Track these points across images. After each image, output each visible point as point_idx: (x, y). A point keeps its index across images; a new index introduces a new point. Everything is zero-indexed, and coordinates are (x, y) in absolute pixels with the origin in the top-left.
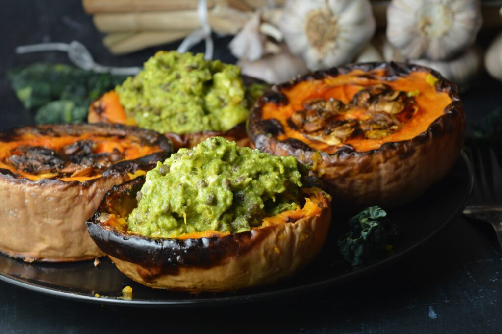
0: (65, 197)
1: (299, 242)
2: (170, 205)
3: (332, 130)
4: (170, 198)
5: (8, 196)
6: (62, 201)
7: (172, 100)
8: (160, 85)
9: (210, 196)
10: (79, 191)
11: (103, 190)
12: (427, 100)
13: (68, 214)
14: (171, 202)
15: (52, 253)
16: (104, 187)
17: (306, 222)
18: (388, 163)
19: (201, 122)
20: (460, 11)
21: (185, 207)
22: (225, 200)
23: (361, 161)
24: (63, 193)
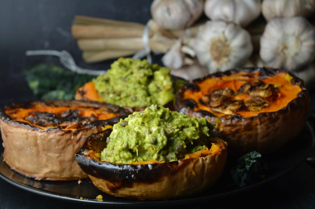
0: (62, 140)
1: (208, 169)
2: (128, 144)
3: (227, 105)
4: (128, 140)
5: (27, 138)
6: (60, 142)
7: (128, 87)
8: (121, 78)
9: (153, 139)
10: (71, 136)
11: (86, 136)
12: (286, 90)
13: (64, 150)
14: (129, 142)
15: (52, 175)
16: (86, 135)
17: (212, 157)
18: (262, 125)
19: (146, 100)
20: (305, 40)
21: (138, 146)
22: (162, 142)
23: (245, 123)
24: (61, 137)
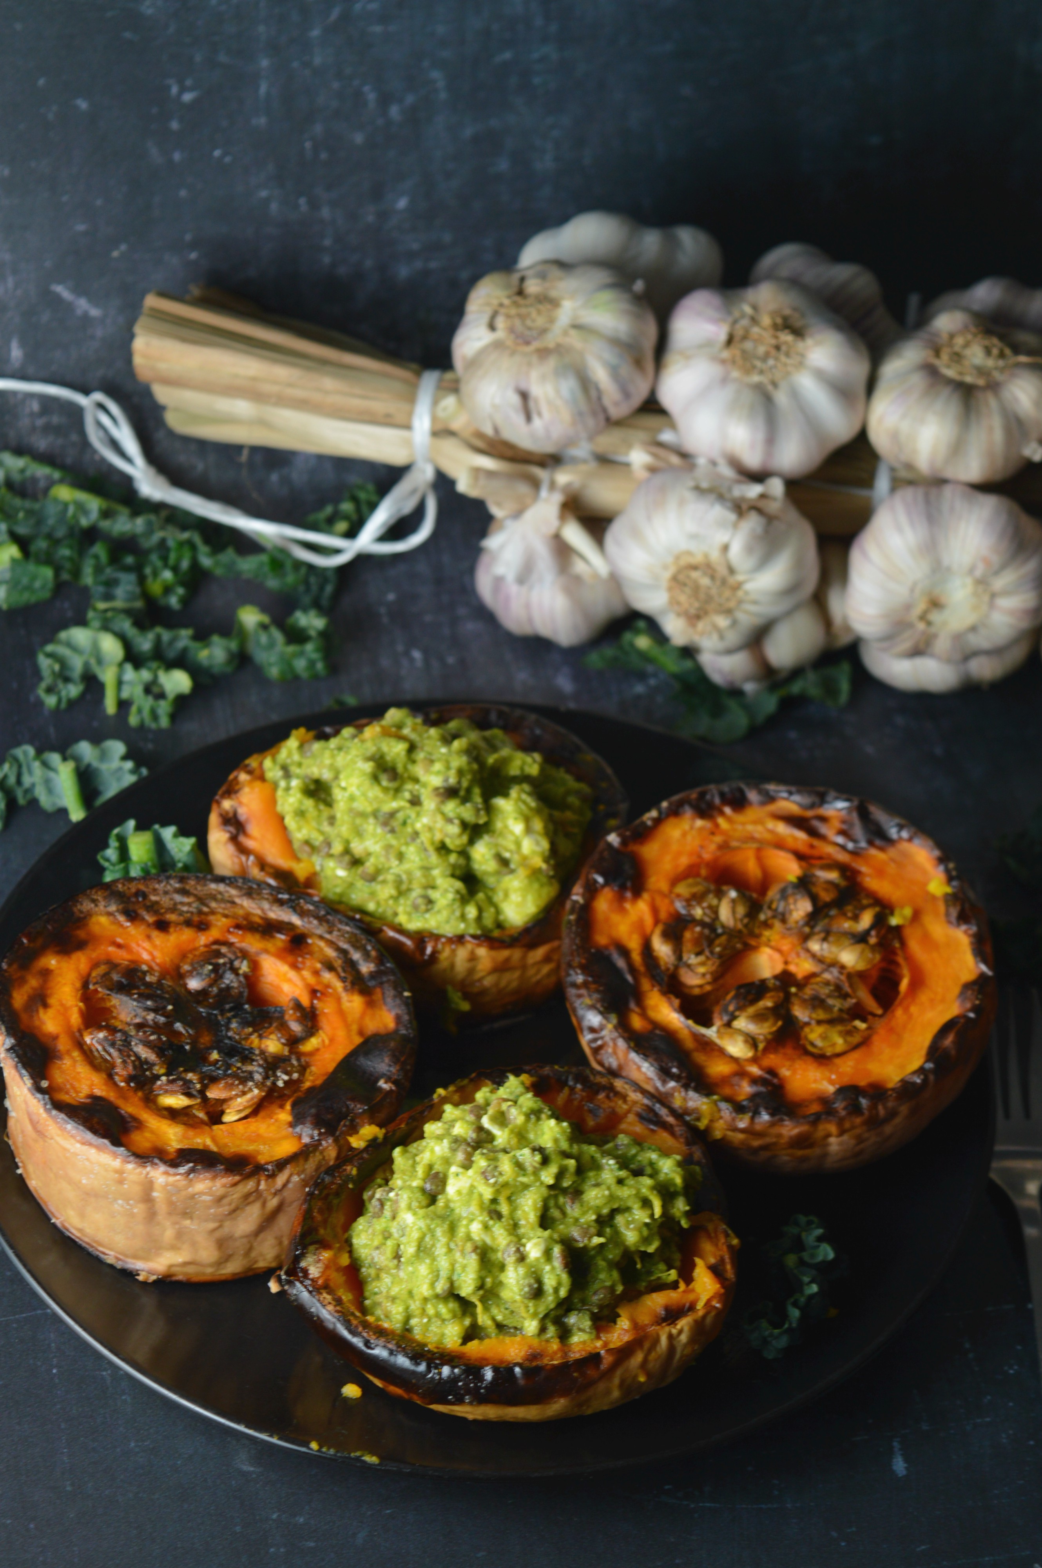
0: (233, 1195)
2: (452, 1283)
3: (737, 1013)
4: (453, 1270)
5: (121, 1182)
6: (226, 1201)
7: (401, 857)
9: (530, 1286)
10: (258, 1184)
11: (303, 1176)
12: (927, 940)
13: (234, 1215)
14: (455, 1278)
15: (191, 1270)
16: (303, 1171)
17: (696, 1321)
18: (845, 1137)
19: (463, 917)
21: (481, 1292)
22: (556, 1290)
23: (796, 1131)
24: (230, 1189)
